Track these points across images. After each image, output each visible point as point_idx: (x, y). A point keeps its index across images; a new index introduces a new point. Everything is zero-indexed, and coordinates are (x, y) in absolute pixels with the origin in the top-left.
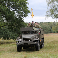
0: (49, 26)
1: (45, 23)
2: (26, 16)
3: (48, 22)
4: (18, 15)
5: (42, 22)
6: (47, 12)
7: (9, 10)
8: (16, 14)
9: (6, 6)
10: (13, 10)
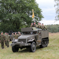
0: (57, 27)
1: (55, 25)
2: (41, 20)
3: (57, 25)
4: (35, 20)
5: (52, 25)
6: (56, 17)
7: (28, 17)
8: (34, 19)
9: (27, 14)
10: (31, 16)
